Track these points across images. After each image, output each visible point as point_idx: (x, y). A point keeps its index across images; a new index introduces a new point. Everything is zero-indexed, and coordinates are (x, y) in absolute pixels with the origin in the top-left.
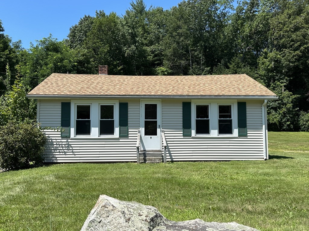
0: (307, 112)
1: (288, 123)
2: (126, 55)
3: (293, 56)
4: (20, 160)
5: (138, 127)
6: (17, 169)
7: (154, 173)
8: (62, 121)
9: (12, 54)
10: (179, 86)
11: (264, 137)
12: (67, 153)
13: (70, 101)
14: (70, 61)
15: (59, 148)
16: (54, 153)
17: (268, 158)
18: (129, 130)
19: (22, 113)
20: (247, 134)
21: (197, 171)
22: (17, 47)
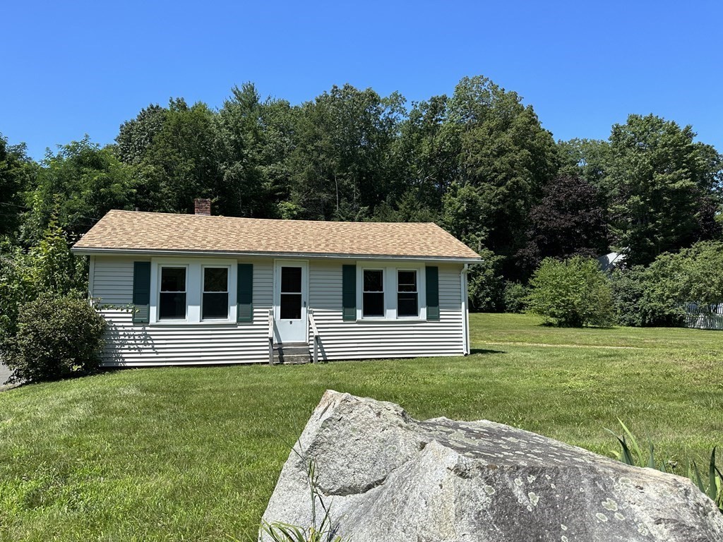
0: (516, 283)
1: (488, 299)
2: (225, 178)
3: (496, 195)
4: (63, 362)
5: (270, 304)
6: (57, 379)
8: (135, 295)
9: (14, 170)
10: (336, 238)
11: (463, 321)
12: (143, 351)
13: (150, 259)
14: (123, 185)
15: (130, 342)
16: (120, 351)
17: (469, 353)
18: (255, 310)
19: (64, 280)
20: (439, 315)
21: (371, 374)
22: (19, 155)
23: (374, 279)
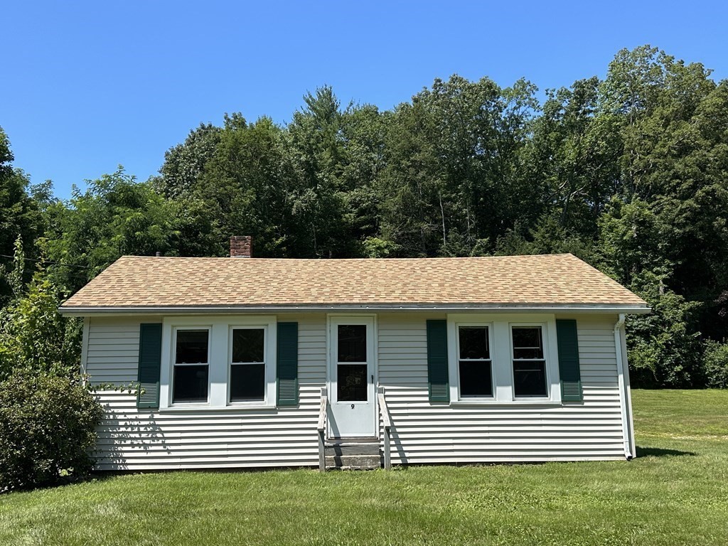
0: (721, 342)
1: (679, 368)
2: (294, 211)
3: (682, 211)
4: (38, 464)
5: (322, 380)
6: (29, 487)
7: (361, 495)
8: (140, 369)
9: (29, 213)
10: (418, 281)
11: (622, 404)
12: (151, 448)
13: (162, 320)
14: (164, 227)
15: (132, 436)
16: (119, 448)
17: (634, 456)
18: (301, 389)
19: (48, 351)
20: (582, 395)
21: (466, 490)
22: (42, 196)
23: (475, 341)
